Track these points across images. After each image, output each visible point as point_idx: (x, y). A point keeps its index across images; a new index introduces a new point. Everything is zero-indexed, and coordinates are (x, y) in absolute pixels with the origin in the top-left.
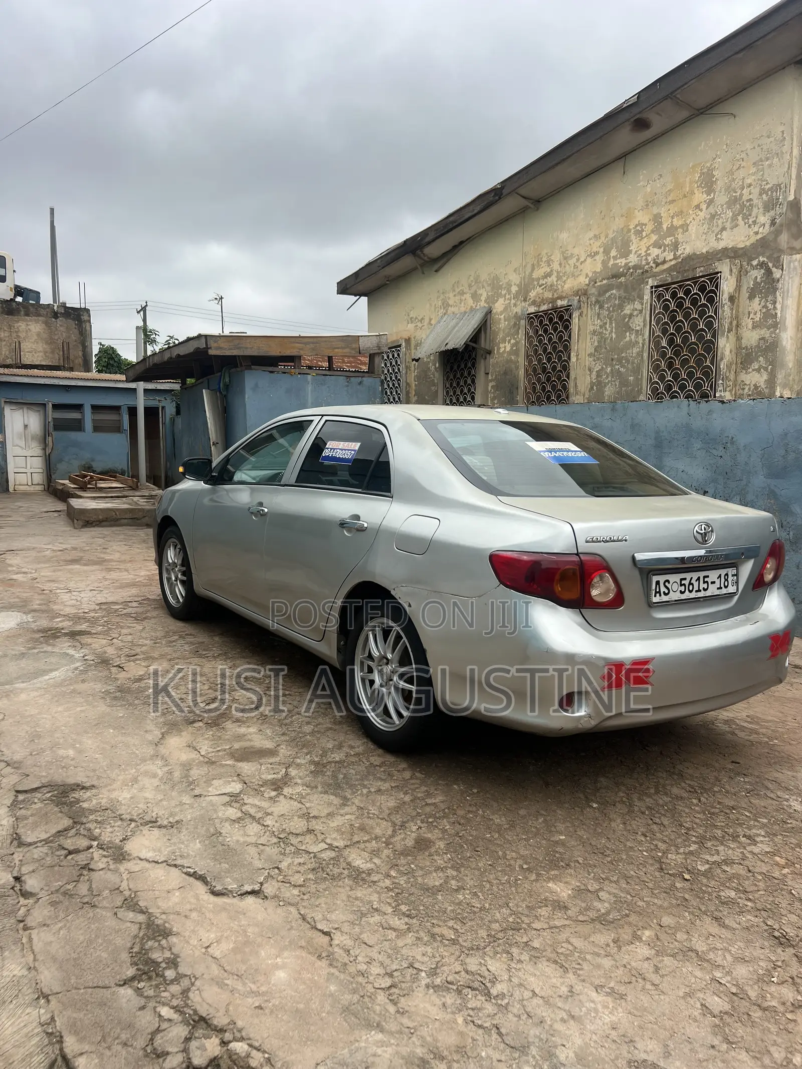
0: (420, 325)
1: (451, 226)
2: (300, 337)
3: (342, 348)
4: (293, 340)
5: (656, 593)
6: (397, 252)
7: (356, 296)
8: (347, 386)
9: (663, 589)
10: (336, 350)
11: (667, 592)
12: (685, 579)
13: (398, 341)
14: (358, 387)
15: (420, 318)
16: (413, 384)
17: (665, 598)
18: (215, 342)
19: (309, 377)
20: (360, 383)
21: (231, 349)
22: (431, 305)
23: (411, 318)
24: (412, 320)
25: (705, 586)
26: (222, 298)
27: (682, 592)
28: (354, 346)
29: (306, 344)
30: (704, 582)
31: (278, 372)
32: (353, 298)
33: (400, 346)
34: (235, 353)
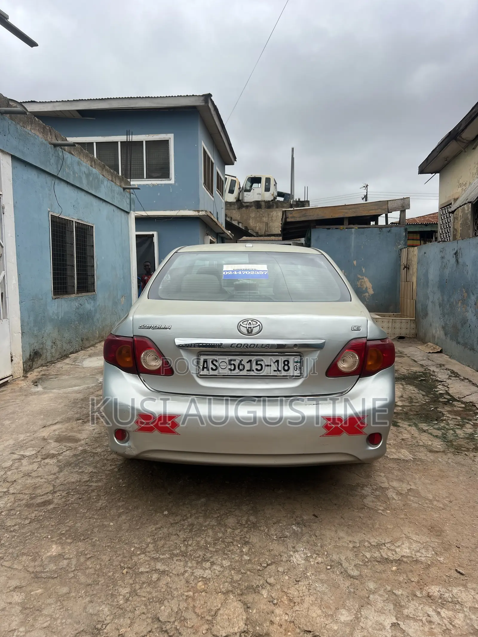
0: (464, 188)
1: (473, 116)
2: (345, 205)
3: (375, 209)
4: (341, 208)
5: (204, 368)
6: (446, 140)
7: (432, 174)
8: (380, 234)
9: (211, 366)
10: (371, 211)
11: (214, 368)
12: (235, 360)
13: (450, 200)
14: (388, 234)
15: (464, 183)
16: (459, 229)
17: (212, 372)
18: (291, 214)
19: (353, 230)
20: (389, 231)
21: (300, 217)
22: (471, 173)
23: (461, 183)
24: (460, 185)
25: (259, 367)
26: (367, 186)
27: (231, 370)
28: (384, 207)
29: (349, 209)
30: (257, 364)
31: (333, 229)
32: (430, 175)
33: (451, 204)
34: (303, 219)
